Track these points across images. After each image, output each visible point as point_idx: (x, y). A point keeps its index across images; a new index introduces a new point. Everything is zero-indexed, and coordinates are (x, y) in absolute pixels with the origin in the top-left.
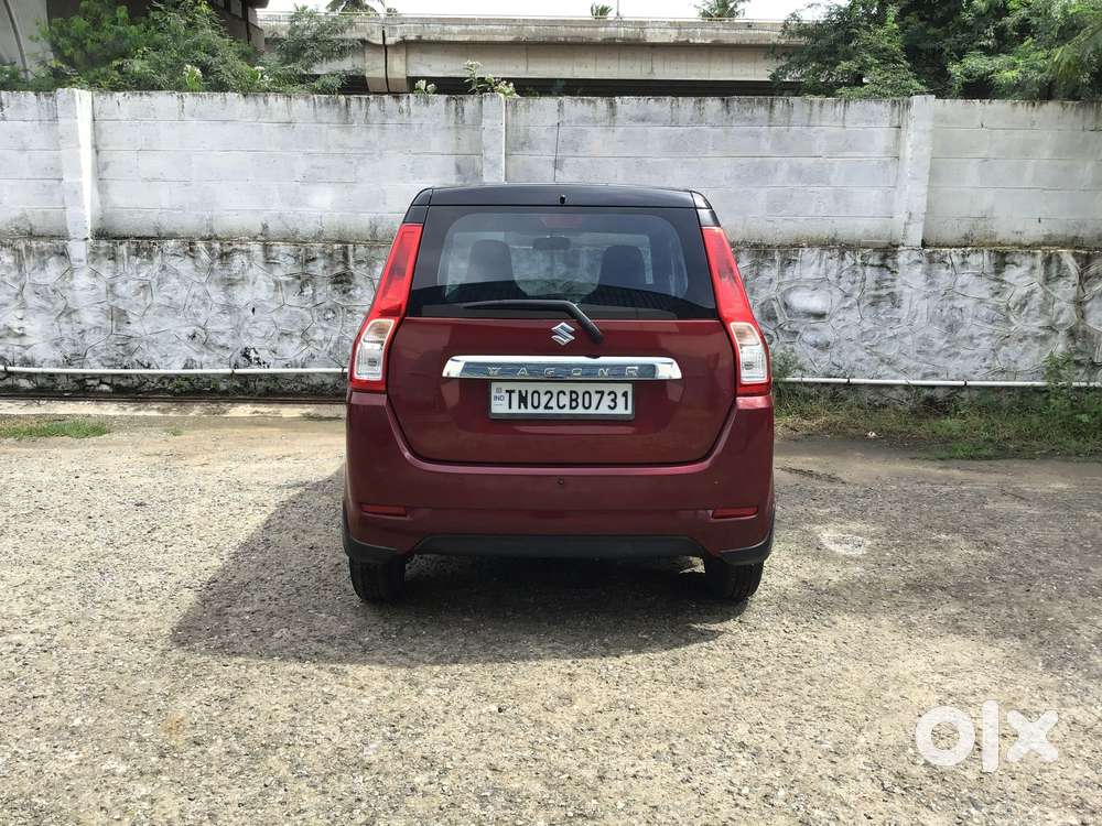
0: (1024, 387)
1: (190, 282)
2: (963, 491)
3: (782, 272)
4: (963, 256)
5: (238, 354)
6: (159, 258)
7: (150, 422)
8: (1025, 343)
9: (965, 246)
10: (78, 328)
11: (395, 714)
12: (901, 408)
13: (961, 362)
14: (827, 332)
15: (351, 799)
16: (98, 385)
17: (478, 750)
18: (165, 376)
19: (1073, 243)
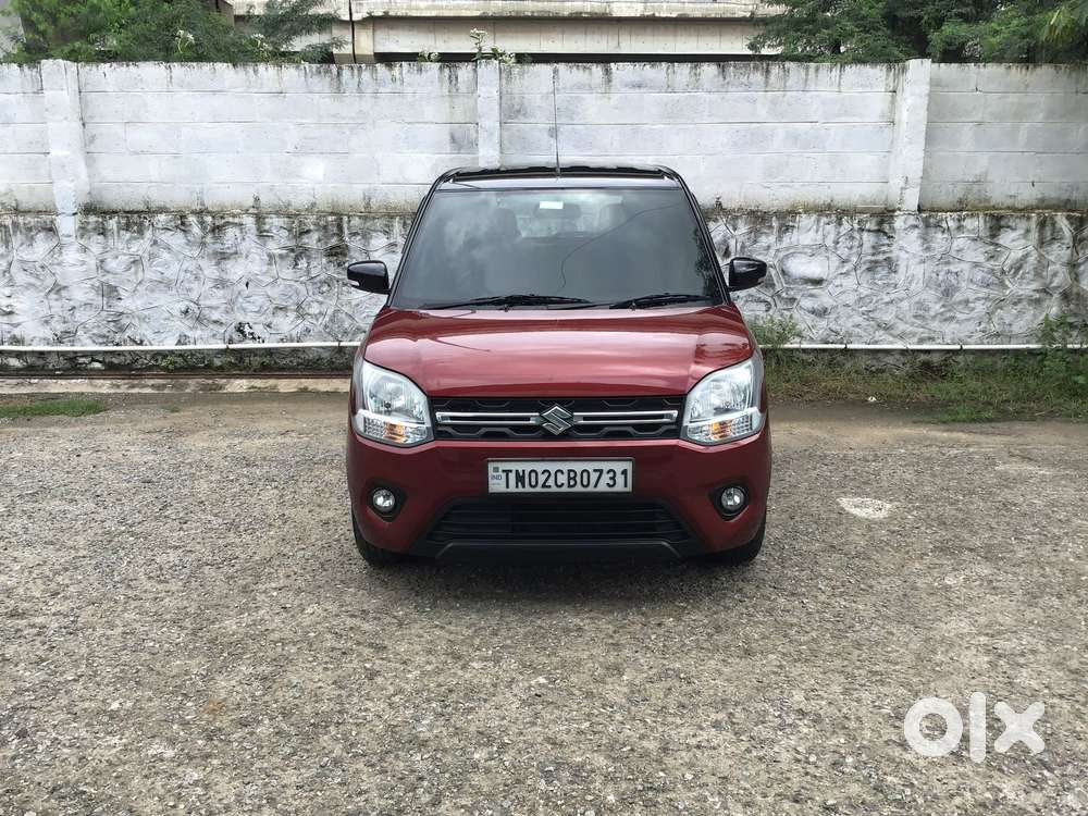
0: (1018, 350)
1: (181, 256)
2: (971, 454)
3: (780, 238)
4: (959, 220)
5: (232, 329)
6: (150, 232)
7: (145, 399)
8: (1019, 307)
9: (960, 211)
10: (68, 305)
11: (443, 689)
12: (897, 373)
13: (958, 325)
14: (824, 298)
15: (412, 778)
16: (90, 363)
17: (534, 724)
18: (158, 353)
19: (1066, 206)
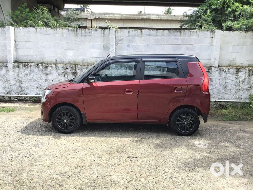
0: (243, 102)
1: (37, 74)
2: (230, 130)
4: (228, 69)
6: (30, 68)
7: (26, 108)
8: (244, 91)
9: (229, 67)
10: (10, 85)
12: (213, 107)
13: (228, 95)
16: (14, 99)
18: (31, 97)
